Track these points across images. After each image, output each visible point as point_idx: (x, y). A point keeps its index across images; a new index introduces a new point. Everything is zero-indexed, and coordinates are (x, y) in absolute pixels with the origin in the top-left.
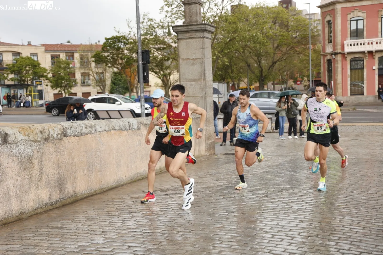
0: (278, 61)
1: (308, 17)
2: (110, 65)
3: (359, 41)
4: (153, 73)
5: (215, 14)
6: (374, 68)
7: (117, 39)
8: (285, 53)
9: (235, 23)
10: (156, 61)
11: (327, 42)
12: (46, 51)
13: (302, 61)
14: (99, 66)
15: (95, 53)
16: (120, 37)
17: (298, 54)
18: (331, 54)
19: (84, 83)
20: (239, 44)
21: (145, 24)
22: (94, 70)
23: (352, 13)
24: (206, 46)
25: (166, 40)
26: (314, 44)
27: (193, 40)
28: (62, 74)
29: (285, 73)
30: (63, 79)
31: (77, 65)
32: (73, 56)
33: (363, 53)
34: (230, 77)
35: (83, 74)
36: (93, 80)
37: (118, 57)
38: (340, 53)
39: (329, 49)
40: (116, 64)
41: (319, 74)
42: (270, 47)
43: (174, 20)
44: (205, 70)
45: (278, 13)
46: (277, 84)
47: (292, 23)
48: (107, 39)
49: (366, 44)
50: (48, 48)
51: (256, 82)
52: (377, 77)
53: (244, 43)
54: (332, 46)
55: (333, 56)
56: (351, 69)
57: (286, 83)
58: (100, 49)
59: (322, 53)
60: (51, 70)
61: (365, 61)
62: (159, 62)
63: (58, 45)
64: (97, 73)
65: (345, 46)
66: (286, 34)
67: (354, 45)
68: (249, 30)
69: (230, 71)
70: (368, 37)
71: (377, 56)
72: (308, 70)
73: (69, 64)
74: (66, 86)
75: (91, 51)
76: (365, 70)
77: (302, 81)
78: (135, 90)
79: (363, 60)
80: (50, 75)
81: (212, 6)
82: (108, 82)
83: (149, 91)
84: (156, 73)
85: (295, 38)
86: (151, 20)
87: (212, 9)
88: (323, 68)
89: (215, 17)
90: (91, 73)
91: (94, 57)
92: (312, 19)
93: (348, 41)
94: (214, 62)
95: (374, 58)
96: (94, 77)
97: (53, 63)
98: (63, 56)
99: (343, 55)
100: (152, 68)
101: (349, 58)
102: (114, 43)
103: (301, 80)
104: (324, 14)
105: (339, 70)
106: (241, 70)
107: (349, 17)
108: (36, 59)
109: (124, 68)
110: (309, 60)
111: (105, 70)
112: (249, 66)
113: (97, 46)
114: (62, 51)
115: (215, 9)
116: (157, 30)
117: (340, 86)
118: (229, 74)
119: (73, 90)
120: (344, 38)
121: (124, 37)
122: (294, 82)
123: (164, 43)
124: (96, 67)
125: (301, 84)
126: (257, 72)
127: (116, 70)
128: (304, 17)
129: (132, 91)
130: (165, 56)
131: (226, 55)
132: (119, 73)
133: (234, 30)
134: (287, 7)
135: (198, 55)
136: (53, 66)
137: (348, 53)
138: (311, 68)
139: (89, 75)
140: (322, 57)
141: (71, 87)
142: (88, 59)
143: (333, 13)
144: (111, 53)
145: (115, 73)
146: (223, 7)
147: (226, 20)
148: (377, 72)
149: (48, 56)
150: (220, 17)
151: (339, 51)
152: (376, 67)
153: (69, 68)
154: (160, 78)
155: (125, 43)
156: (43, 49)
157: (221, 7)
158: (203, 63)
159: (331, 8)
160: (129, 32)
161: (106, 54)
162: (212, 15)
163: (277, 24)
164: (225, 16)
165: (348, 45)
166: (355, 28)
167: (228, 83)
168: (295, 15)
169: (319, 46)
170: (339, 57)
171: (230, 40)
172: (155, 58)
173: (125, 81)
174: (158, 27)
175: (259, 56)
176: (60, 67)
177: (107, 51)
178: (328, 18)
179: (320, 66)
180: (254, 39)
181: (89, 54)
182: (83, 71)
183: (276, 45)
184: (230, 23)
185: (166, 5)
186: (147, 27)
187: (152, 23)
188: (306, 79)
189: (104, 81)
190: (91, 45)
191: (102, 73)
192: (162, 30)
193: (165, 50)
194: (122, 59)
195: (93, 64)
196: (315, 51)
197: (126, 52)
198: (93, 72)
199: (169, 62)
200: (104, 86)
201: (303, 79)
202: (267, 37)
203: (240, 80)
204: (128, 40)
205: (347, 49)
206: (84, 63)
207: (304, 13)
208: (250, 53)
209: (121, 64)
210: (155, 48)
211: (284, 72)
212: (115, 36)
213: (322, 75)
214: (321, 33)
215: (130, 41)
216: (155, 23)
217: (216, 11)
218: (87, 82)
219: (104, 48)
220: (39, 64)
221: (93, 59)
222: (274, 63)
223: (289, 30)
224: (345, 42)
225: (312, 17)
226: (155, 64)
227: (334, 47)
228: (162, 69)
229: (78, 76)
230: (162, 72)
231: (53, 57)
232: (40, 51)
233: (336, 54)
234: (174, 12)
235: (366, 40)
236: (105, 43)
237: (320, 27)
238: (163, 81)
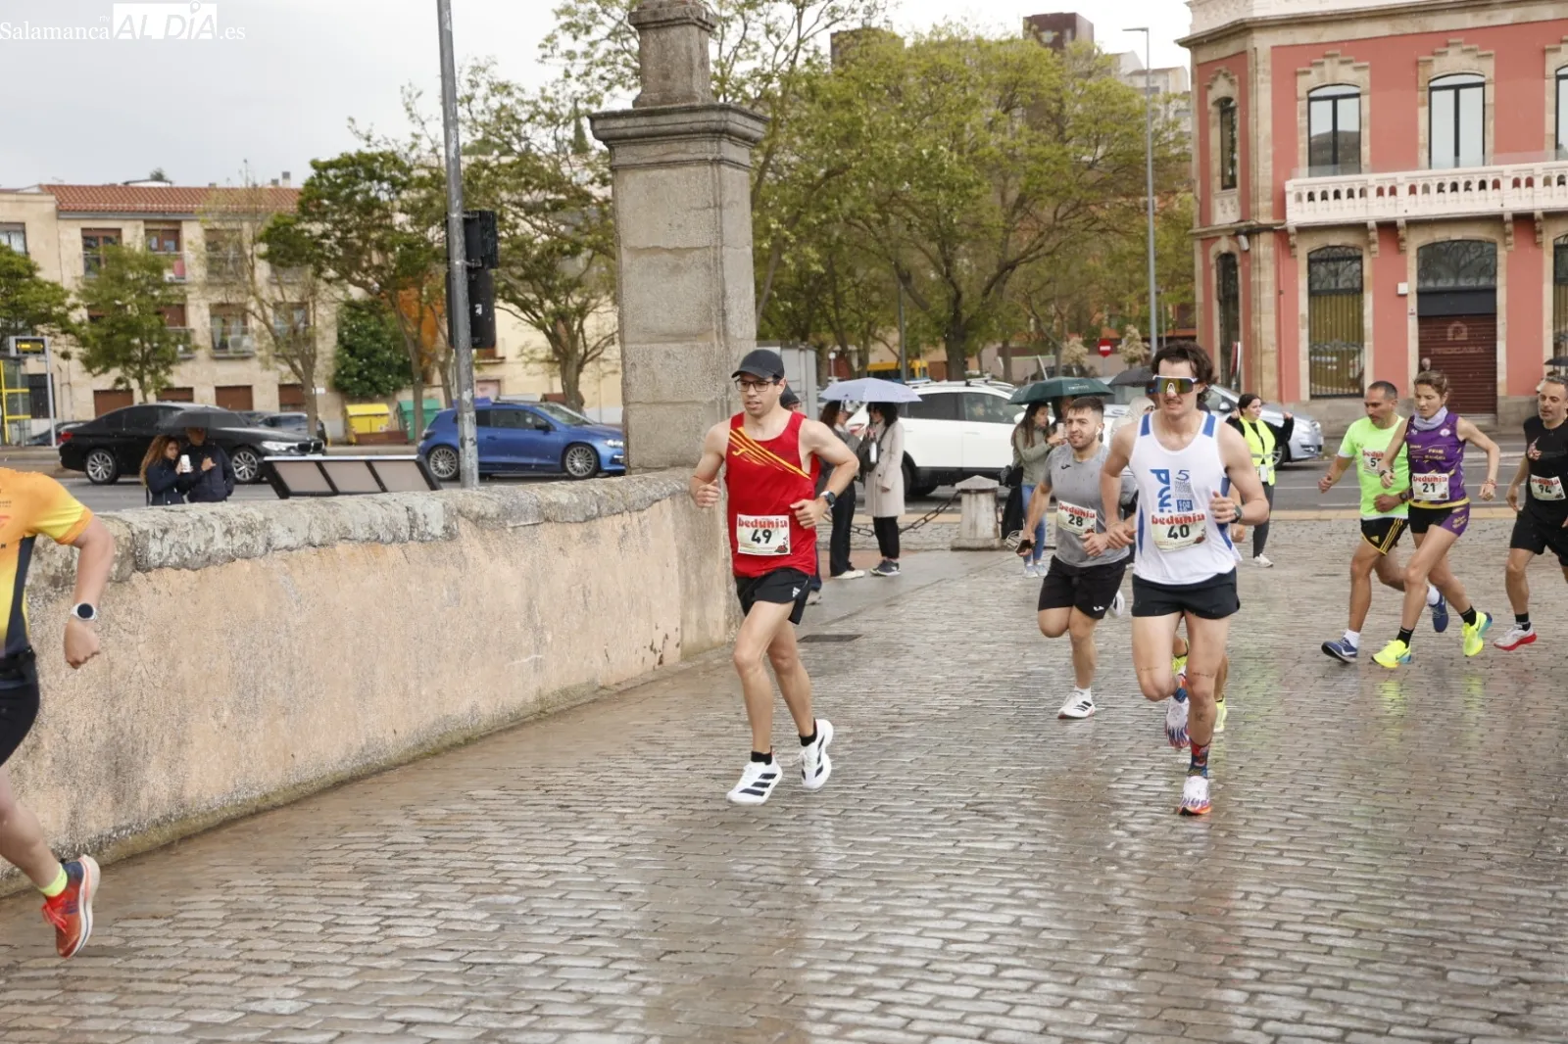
0: (1023, 257)
1: (1141, 82)
2: (331, 273)
3: (1344, 181)
4: (513, 307)
5: (768, 69)
6: (1403, 288)
7: (360, 167)
8: (1051, 230)
9: (847, 103)
10: (526, 255)
11: (1217, 182)
12: (63, 212)
13: (1116, 261)
14: (288, 275)
15: (269, 224)
16: (373, 158)
17: (1103, 231)
18: (1235, 233)
19: (221, 349)
20: (864, 189)
21: (477, 105)
22: (265, 294)
23: (1315, 71)
24: (728, 198)
25: (566, 170)
26: (1167, 192)
27: (675, 172)
28: (132, 311)
29: (1052, 309)
30: (132, 328)
31: (196, 272)
32: (176, 235)
33: (1360, 227)
34: (830, 323)
35: (220, 311)
36: (261, 336)
37: (366, 240)
38: (1268, 229)
39: (1226, 213)
40: (358, 268)
41: (1185, 309)
42: (990, 204)
43: (599, 88)
44: (724, 296)
45: (1022, 68)
46: (1022, 352)
47: (1079, 108)
48: (320, 167)
49: (1372, 193)
50: (69, 201)
51: (935, 345)
52: (1413, 324)
53: (885, 188)
54: (1236, 199)
55: (1243, 239)
56: (1312, 294)
57: (1056, 350)
58: (291, 207)
59: (1197, 229)
60: (84, 294)
61: (1367, 261)
62: (538, 261)
63: (113, 186)
64: (276, 306)
65: (1290, 200)
66: (1052, 150)
67: (1324, 197)
68: (906, 135)
69: (828, 298)
70: (1378, 166)
71: (1414, 242)
72: (1143, 299)
73: (158, 269)
74: (145, 361)
75: (254, 215)
76: (1368, 299)
77: (1118, 341)
78: (437, 378)
79: (1360, 258)
80: (79, 315)
81: (756, 33)
82: (327, 345)
83: (498, 382)
84: (525, 306)
85: (1091, 166)
86: (505, 88)
87: (757, 48)
88: (1204, 290)
89: (768, 78)
90: (253, 306)
91: (268, 237)
92: (1156, 90)
93: (1301, 181)
94: (760, 260)
95: (1401, 251)
96: (265, 320)
97: (93, 262)
98: (133, 236)
99: (1282, 235)
100: (509, 287)
101: (1303, 249)
102: (351, 180)
103: (1114, 335)
104: (1203, 73)
105: (1267, 296)
106: (875, 297)
107: (1304, 84)
108: (17, 246)
109: (391, 284)
110: (1144, 256)
111: (314, 292)
112: (905, 278)
113: (277, 192)
114: (131, 214)
115: (767, 48)
116: (528, 128)
117: (1269, 361)
118: (824, 314)
119: (178, 378)
120: (1284, 166)
121: (392, 159)
122: (1086, 344)
123: (556, 182)
124: (275, 281)
125: (1114, 351)
126: (939, 303)
127: (357, 293)
128: (1125, 82)
129: (426, 379)
130: (562, 237)
131: (811, 234)
132: (372, 307)
133: (843, 132)
134: (1057, 44)
135: (698, 235)
136: (93, 277)
137: (1302, 230)
138: (1153, 288)
139: (243, 313)
140: (1198, 245)
141: (168, 362)
142: (240, 248)
143: (1239, 66)
144: (335, 223)
145: (351, 304)
146: (800, 40)
147: (813, 92)
148: (1412, 304)
149: (71, 236)
150: (789, 79)
151: (1266, 219)
152: (1408, 287)
153: (161, 285)
154: (541, 326)
155: (394, 182)
156: (49, 204)
157: (791, 41)
158: (715, 266)
159: (1231, 48)
160: (410, 140)
161: (317, 228)
162: (756, 72)
163: (1017, 112)
164: (808, 78)
165: (1299, 198)
166: (1329, 128)
167: (820, 349)
168: (1090, 74)
169: (1185, 201)
170: (1265, 246)
171: (828, 175)
172: (520, 245)
173: (395, 337)
174: (532, 117)
175: (946, 239)
176: (121, 280)
177: (322, 217)
178: (1222, 89)
179: (1191, 278)
180: (925, 171)
181: (246, 225)
182: (218, 297)
183: (1013, 195)
184: (827, 105)
185: (568, 27)
186: (487, 118)
187: (507, 101)
188: (1133, 330)
189: (309, 340)
190: (255, 191)
191: (301, 305)
192: (550, 130)
193: (560, 214)
194: (381, 247)
195: (263, 270)
196: (1168, 218)
197: (400, 218)
198: (261, 302)
199: (580, 261)
200: (309, 362)
201: (1123, 333)
202: (979, 162)
203: (868, 335)
204: (407, 171)
205: (1298, 214)
206: (222, 262)
207: (1126, 68)
208: (910, 227)
209: (380, 269)
210: (520, 204)
211: (1046, 303)
212: (353, 152)
213: (1199, 316)
214: (1192, 147)
215: (417, 173)
216: (521, 102)
217: (769, 55)
218: (237, 343)
219: (311, 200)
220: (32, 269)
221: (263, 248)
222: (1007, 267)
223: (1068, 133)
224: (1290, 186)
225: (1159, 82)
226: (519, 271)
227: (1247, 202)
228: (549, 292)
229: (199, 319)
230: (548, 304)
231: (89, 239)
232: (38, 214)
233: (1252, 232)
234: (598, 55)
235: (1372, 179)
236: (310, 184)
237: (1188, 125)
238: (553, 338)
